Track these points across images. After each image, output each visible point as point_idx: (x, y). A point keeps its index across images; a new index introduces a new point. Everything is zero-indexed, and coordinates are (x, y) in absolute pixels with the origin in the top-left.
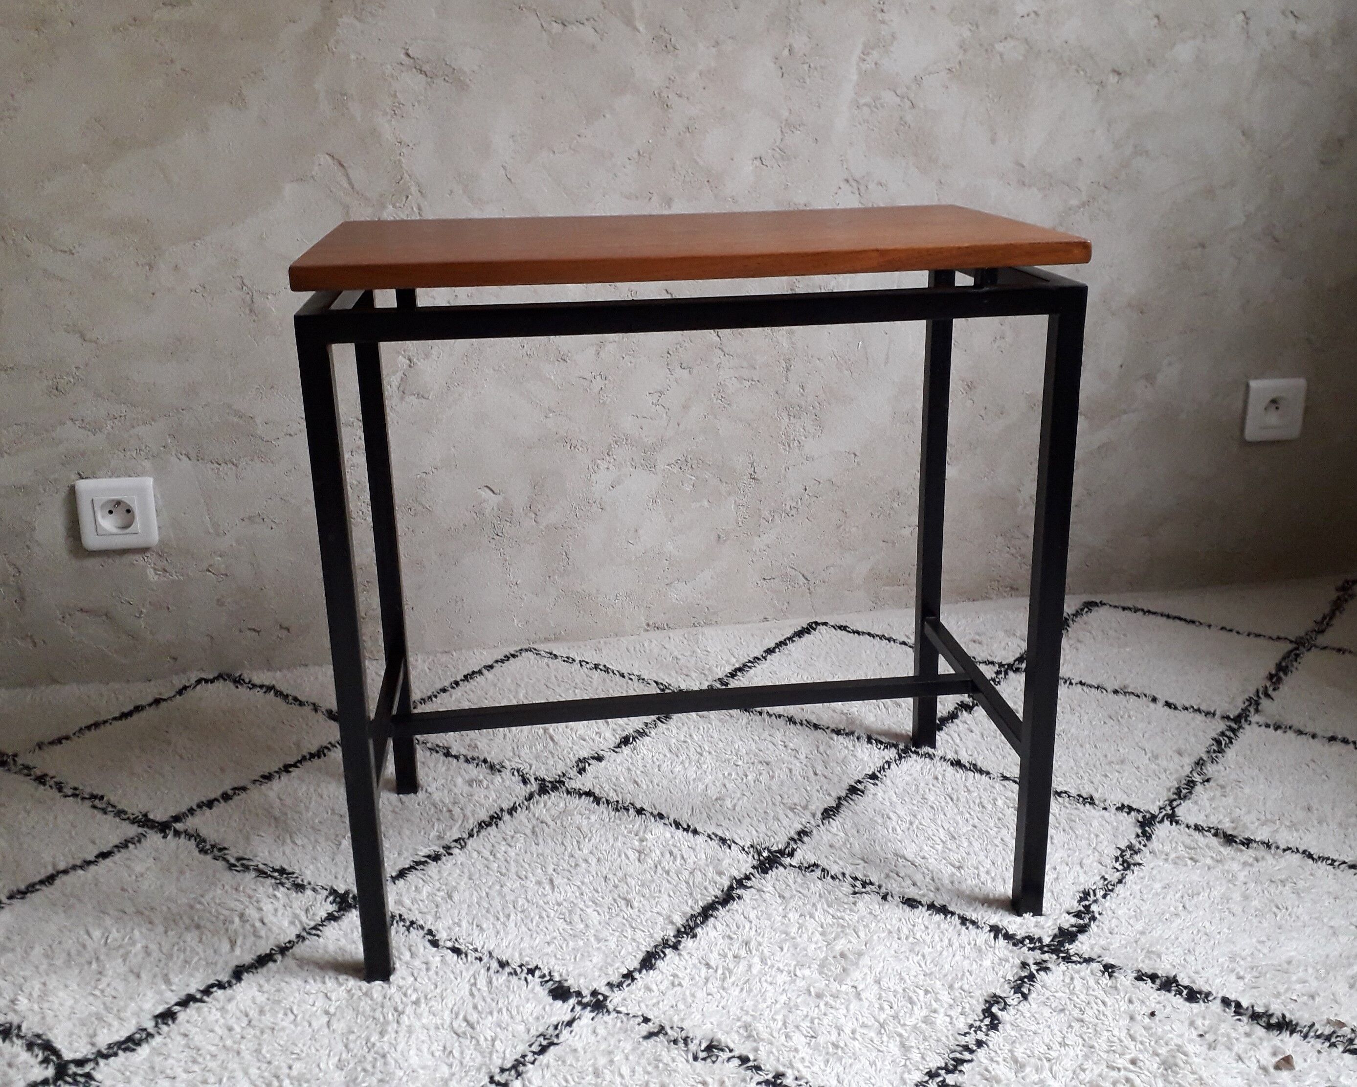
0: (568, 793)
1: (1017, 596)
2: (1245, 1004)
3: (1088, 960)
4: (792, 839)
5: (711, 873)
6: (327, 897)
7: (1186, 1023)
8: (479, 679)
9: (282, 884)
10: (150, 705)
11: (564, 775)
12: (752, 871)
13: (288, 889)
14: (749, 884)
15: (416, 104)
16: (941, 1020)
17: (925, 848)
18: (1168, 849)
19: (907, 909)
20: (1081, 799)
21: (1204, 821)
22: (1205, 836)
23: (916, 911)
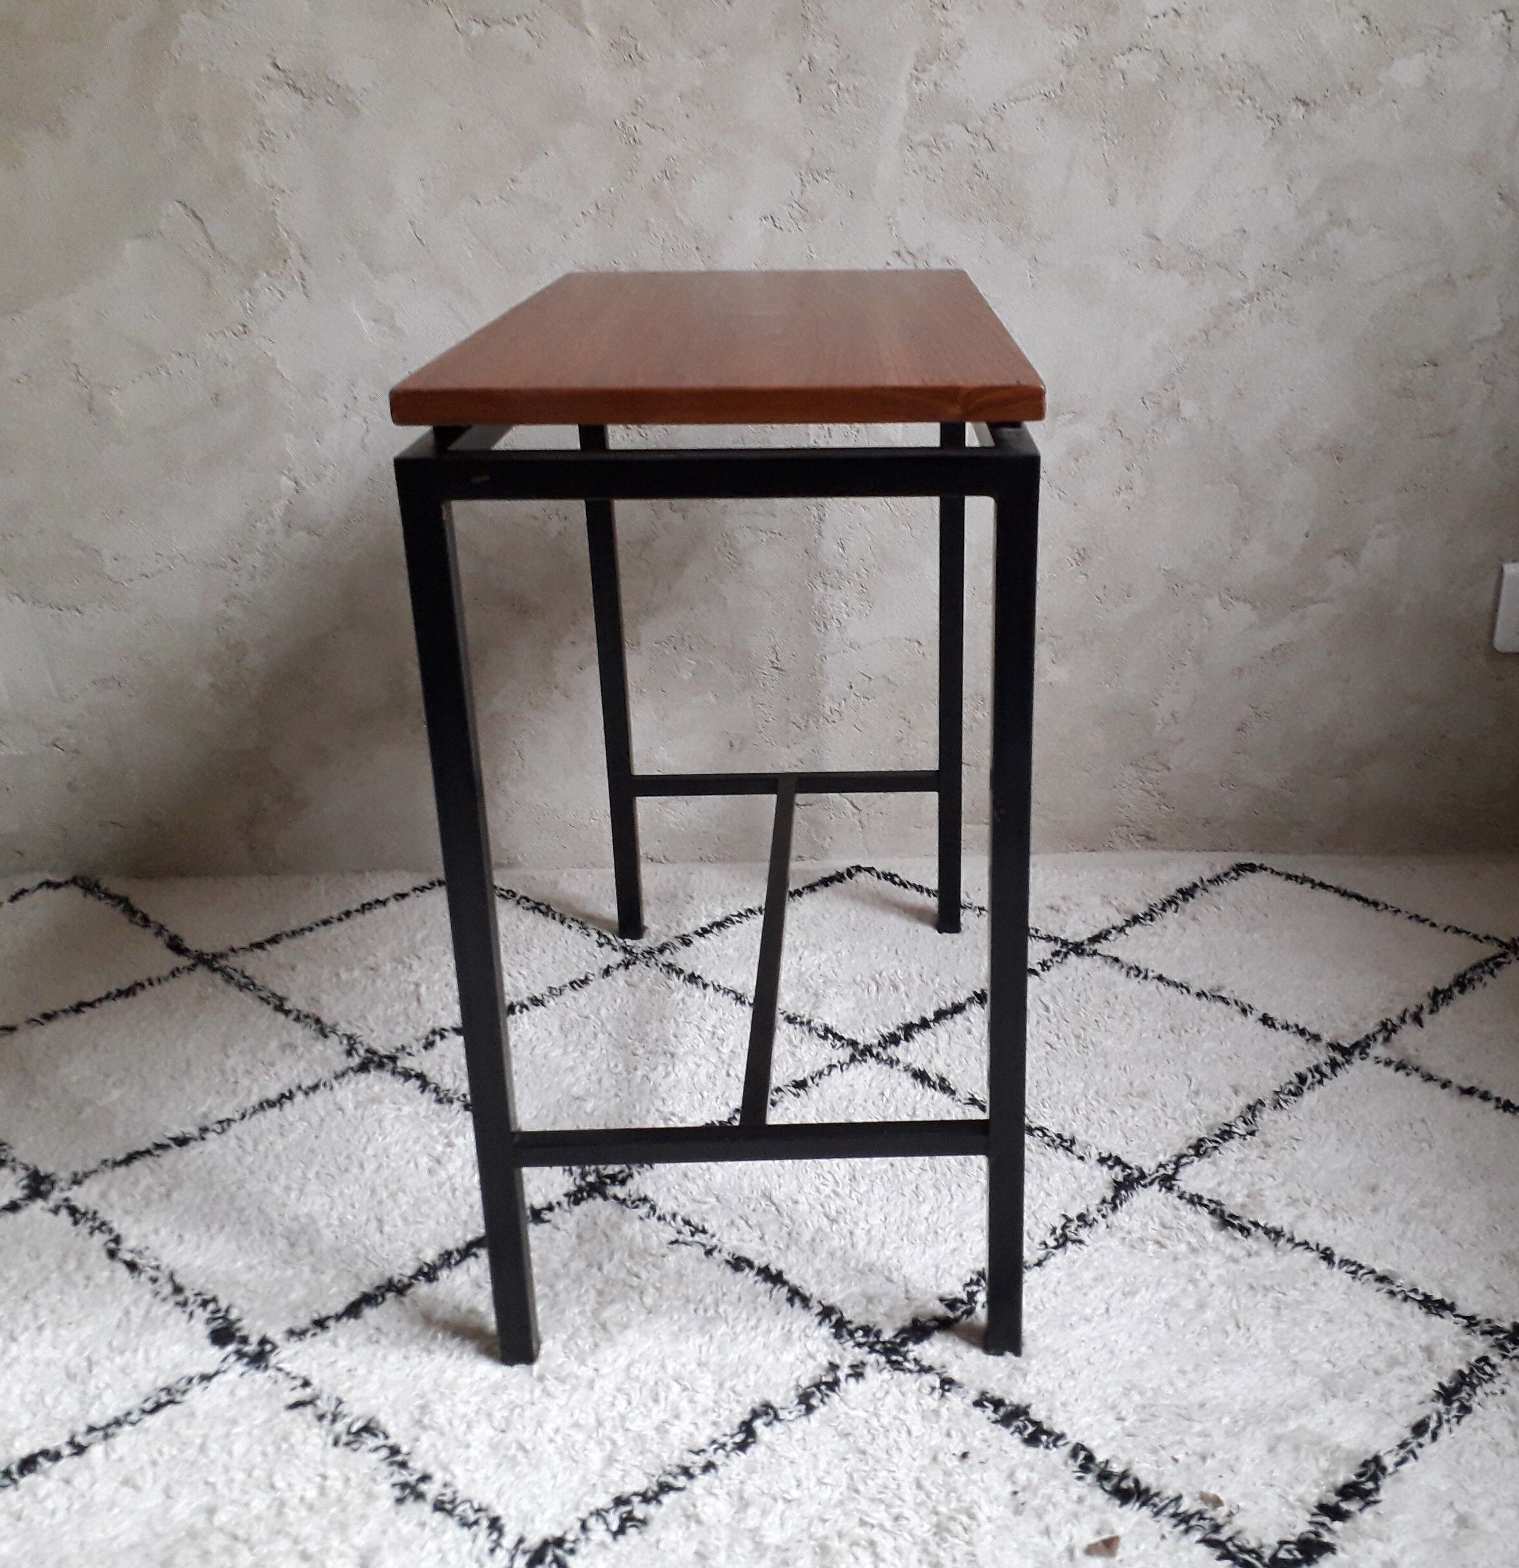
0: (395, 1073)
1: (1153, 848)
2: (1100, 1457)
3: (925, 1370)
6: (23, 1180)
7: (1004, 1476)
8: (379, 911)
11: (403, 1049)
12: (562, 1198)
15: (291, 135)
16: (678, 1431)
18: (1136, 1225)
19: (729, 1271)
20: (1058, 1141)
21: (1209, 1190)
22: (1197, 1212)
23: (739, 1276)
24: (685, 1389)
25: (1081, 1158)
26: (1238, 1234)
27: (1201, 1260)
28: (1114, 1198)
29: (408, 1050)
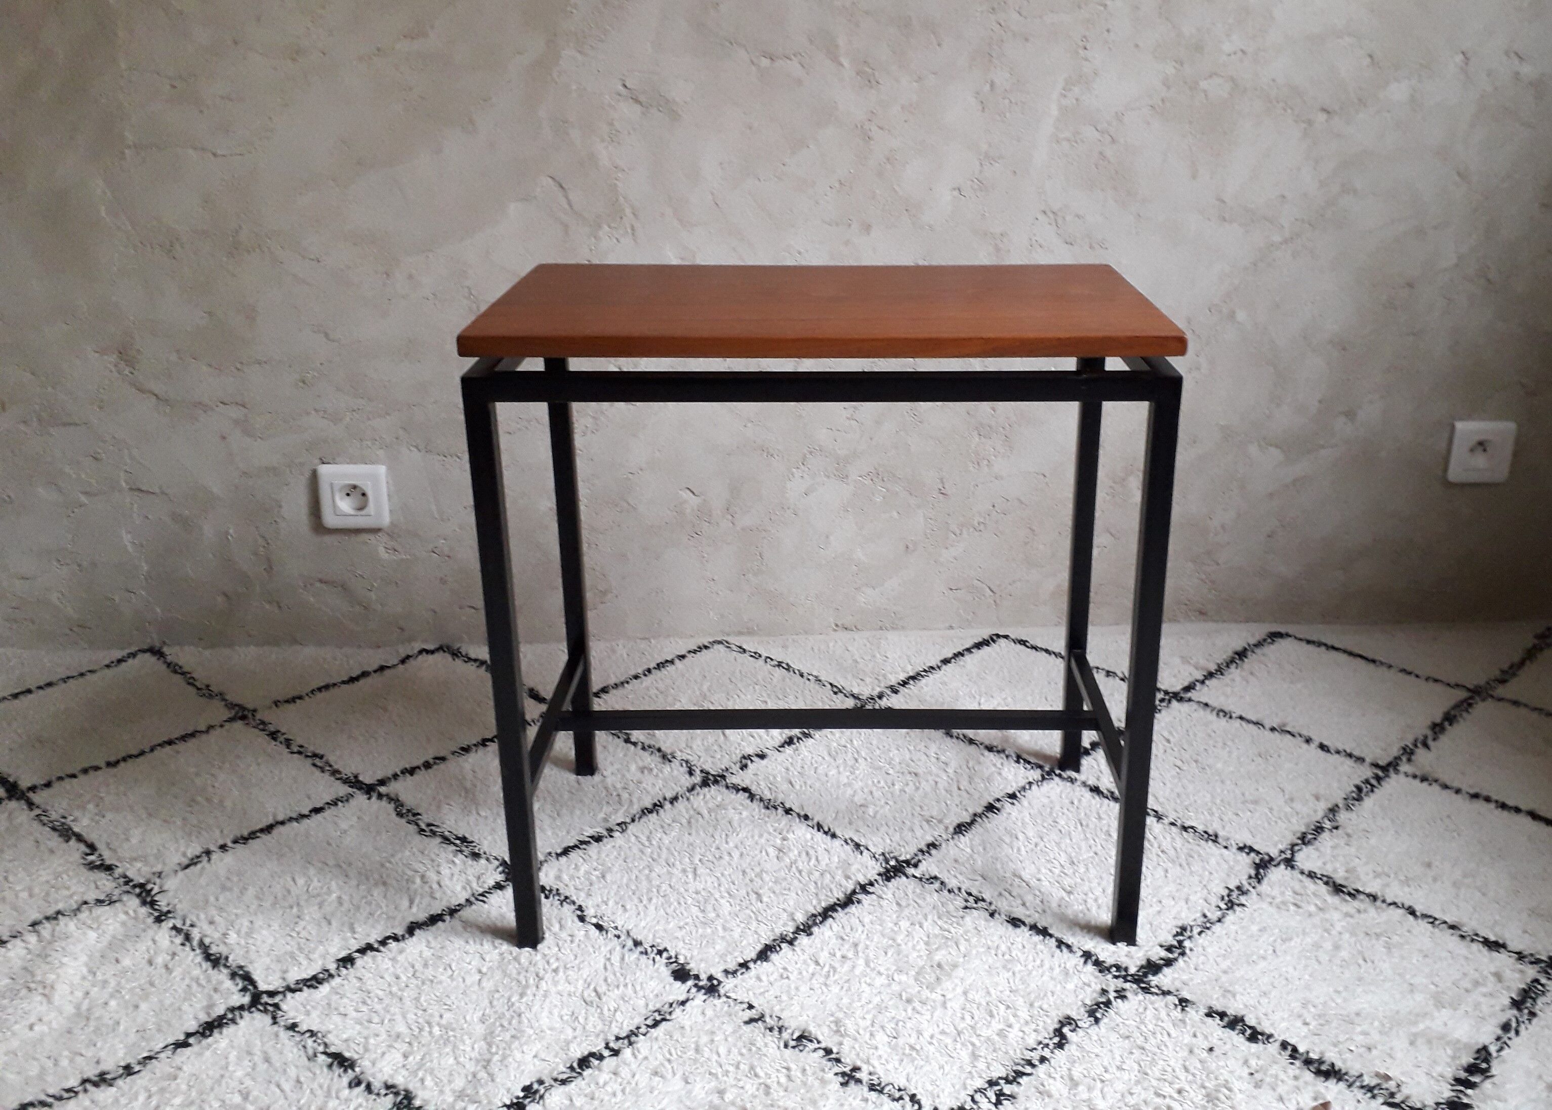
0: (727, 787)
1: (1204, 621)
2: (1301, 1049)
3: (1166, 993)
4: (921, 851)
5: (839, 877)
6: (498, 867)
7: (1241, 1062)
8: (670, 668)
9: (461, 851)
10: (375, 671)
11: (727, 769)
12: (877, 877)
13: (466, 857)
14: (871, 889)
15: (632, 132)
16: (1014, 1034)
17: (1044, 871)
18: (1275, 892)
19: (1010, 927)
20: (1206, 836)
21: (1320, 868)
22: (1316, 883)
23: (1018, 931)
24: (1008, 1007)
25: (1226, 847)
26: (1348, 898)
27: (1327, 916)
28: (1257, 875)
29: (731, 771)
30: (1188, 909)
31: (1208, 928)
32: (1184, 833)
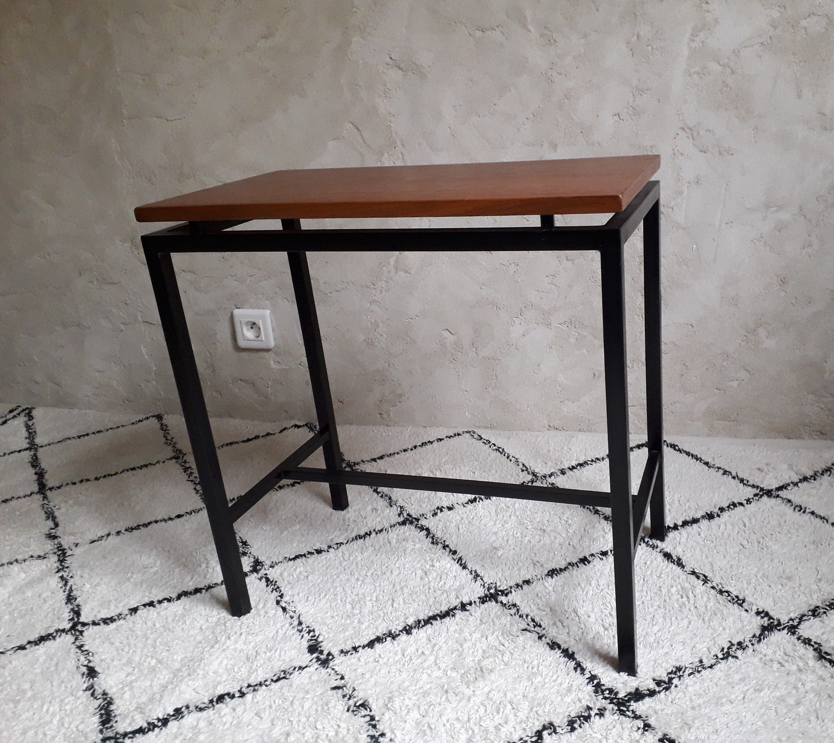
0: (417, 527)
3: (637, 717)
4: (517, 585)
5: (452, 596)
6: (251, 563)
8: (429, 446)
10: (263, 436)
11: (423, 515)
12: (477, 600)
14: (468, 608)
15: (398, 89)
18: (770, 652)
19: (548, 649)
20: (736, 599)
22: (806, 648)
23: (553, 652)
24: (513, 708)
25: (747, 611)
26: (827, 665)
27: (803, 677)
28: (760, 635)
29: (425, 516)
30: (692, 654)
31: (699, 672)
32: (718, 595)
